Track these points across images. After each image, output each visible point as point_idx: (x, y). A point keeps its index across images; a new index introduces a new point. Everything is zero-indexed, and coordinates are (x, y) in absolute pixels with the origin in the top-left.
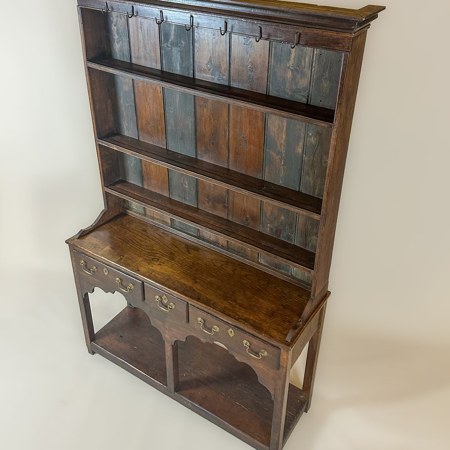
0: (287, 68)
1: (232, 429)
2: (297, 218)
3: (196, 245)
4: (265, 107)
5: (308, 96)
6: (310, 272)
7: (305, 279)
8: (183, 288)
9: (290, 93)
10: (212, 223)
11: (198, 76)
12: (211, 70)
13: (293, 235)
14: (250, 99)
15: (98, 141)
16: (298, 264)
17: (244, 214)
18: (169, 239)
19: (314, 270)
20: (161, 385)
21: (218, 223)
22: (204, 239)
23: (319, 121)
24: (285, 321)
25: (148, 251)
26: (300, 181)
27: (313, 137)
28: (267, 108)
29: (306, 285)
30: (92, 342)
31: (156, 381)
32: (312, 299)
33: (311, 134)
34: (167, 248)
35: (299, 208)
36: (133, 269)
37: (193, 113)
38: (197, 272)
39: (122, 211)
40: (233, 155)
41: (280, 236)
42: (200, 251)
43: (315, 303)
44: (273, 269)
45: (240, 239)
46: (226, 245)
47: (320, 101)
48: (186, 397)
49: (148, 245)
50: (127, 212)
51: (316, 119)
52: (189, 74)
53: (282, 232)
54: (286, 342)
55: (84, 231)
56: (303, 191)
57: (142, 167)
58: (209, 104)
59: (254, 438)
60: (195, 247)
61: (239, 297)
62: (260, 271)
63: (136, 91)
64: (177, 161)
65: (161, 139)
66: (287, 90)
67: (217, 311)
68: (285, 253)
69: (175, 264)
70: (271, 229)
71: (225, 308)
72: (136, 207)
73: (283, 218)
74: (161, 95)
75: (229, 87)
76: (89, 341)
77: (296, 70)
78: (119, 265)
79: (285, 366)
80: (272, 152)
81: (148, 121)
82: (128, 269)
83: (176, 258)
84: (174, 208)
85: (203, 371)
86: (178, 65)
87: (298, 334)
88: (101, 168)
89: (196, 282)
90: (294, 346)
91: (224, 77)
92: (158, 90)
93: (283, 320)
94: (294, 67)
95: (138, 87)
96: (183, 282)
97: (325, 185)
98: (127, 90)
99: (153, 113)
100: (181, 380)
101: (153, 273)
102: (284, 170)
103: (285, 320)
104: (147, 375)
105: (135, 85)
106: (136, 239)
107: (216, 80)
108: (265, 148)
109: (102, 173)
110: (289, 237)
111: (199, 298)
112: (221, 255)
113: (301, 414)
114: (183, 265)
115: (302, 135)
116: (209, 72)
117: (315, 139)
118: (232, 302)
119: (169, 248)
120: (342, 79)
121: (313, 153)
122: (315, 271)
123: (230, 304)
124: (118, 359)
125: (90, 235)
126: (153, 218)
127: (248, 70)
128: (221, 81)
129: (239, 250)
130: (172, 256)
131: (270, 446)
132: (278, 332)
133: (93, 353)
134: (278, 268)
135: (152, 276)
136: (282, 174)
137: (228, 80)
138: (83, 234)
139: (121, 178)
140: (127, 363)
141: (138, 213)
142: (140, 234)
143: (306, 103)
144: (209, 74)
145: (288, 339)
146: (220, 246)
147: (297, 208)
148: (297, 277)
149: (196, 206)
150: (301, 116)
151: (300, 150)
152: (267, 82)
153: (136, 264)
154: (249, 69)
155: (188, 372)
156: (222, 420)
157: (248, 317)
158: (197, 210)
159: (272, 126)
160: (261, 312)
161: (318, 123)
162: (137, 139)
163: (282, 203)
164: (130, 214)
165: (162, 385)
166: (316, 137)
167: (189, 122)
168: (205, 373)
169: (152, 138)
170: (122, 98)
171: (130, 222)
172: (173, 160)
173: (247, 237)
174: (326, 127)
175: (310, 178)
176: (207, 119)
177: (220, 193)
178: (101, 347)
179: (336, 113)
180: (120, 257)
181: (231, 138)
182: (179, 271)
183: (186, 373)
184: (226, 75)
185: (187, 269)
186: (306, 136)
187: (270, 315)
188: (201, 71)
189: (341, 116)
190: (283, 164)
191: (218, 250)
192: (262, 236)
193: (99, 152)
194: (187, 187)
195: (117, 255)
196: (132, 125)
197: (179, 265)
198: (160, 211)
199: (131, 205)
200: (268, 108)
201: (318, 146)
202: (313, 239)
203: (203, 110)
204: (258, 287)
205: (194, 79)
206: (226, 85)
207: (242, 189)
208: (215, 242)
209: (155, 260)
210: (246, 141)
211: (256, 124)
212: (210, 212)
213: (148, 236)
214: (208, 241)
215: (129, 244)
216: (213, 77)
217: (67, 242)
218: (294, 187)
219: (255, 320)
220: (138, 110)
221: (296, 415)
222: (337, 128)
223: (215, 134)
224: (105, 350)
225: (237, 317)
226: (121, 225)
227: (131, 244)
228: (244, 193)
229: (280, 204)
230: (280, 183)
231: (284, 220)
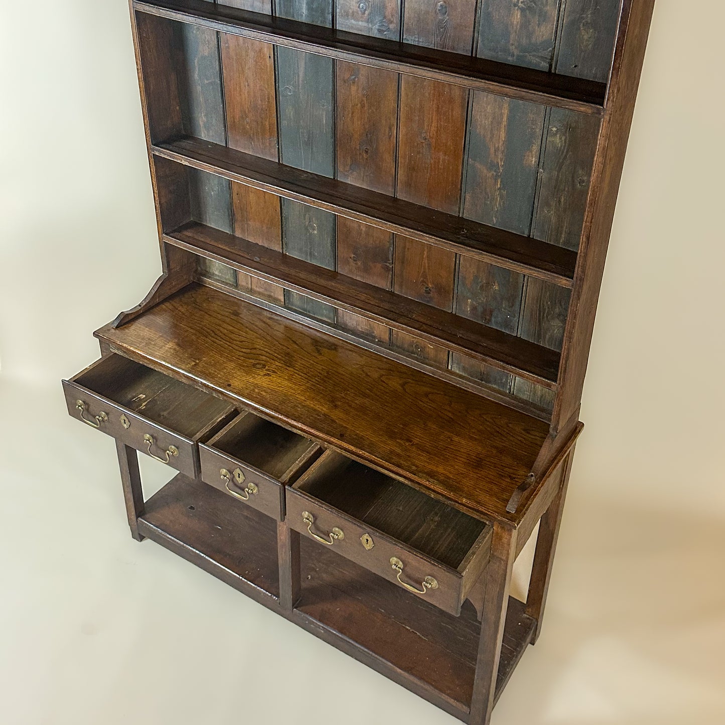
0: (512, 5)
1: (400, 675)
2: (524, 288)
3: (332, 340)
4: (471, 78)
5: (551, 57)
6: (549, 386)
7: (537, 400)
8: (312, 416)
9: (516, 52)
10: (363, 298)
11: (342, 24)
12: (367, 12)
13: (516, 319)
14: (442, 65)
15: (153, 150)
16: (527, 371)
17: (423, 281)
18: (281, 328)
19: (558, 382)
20: (268, 595)
21: (374, 298)
22: (345, 329)
23: (575, 101)
24: (502, 476)
25: (244, 350)
26: (532, 218)
27: (558, 136)
28: (475, 81)
29: (538, 412)
30: (140, 519)
31: (259, 588)
32: (551, 435)
33: (554, 129)
34: (279, 345)
35: (532, 268)
36: (220, 382)
37: (330, 94)
38: (337, 389)
39: (194, 278)
40: (404, 171)
41: (490, 320)
42: (340, 350)
43: (557, 443)
44: (475, 382)
45: (417, 326)
46: (387, 338)
47: (575, 66)
48: (315, 618)
49: (243, 339)
50: (202, 281)
51: (570, 99)
52: (324, 22)
53: (495, 314)
54: (507, 514)
55: (128, 315)
56: (536, 235)
57: (231, 198)
58: (361, 77)
59: (441, 691)
60: (330, 343)
61: (416, 433)
62: (451, 386)
63: (223, 56)
64: (300, 184)
65: (269, 144)
66: (511, 47)
67: (377, 457)
68: (501, 353)
69: (296, 373)
70: (474, 309)
71: (392, 452)
72: (220, 272)
73: (496, 287)
74: (270, 62)
75: (401, 44)
76: (133, 517)
77: (530, 8)
78: (194, 375)
79: (504, 558)
80: (478, 165)
81: (245, 112)
82: (211, 383)
83: (297, 363)
84: (293, 272)
85: (344, 570)
86: (304, 6)
87: (528, 499)
88: (157, 199)
89: (336, 406)
90: (523, 520)
91: (392, 26)
92: (265, 52)
93: (500, 475)
94: (526, 3)
95: (228, 47)
96: (312, 405)
97: (584, 223)
98: (206, 54)
99: (255, 96)
100: (304, 585)
101: (256, 390)
102: (501, 198)
103: (502, 474)
104: (241, 578)
105: (222, 45)
106: (221, 329)
107: (376, 31)
108: (466, 157)
109: (158, 208)
110: (507, 324)
111: (342, 435)
112: (380, 358)
113: (524, 647)
114: (309, 376)
115: (538, 131)
116: (362, 17)
117: (563, 138)
118: (404, 443)
119: (284, 346)
120: (624, 22)
121: (557, 164)
122: (560, 384)
123: (400, 445)
124: (187, 548)
125: (137, 322)
126: (251, 291)
127: (437, 11)
128: (385, 33)
129: (411, 349)
130: (288, 360)
131: (472, 706)
132: (491, 495)
133: (141, 538)
134: (485, 381)
135: (254, 396)
136: (497, 206)
137: (399, 32)
138: (125, 321)
139: (192, 219)
140: (205, 556)
141: (223, 282)
142: (228, 320)
143: (547, 70)
144: (362, 21)
145: (511, 508)
146: (377, 340)
147: (529, 267)
148: (521, 396)
149: (332, 269)
150: (541, 93)
151: (534, 160)
152: (474, 31)
153: (224, 373)
154: (439, 10)
155: (316, 571)
156: (381, 658)
157: (434, 468)
158: (333, 275)
159: (481, 115)
160: (457, 459)
161: (575, 106)
162: (224, 145)
163: (499, 258)
164: (209, 284)
165: (270, 595)
166: (564, 134)
167: (323, 113)
168: (347, 573)
169: (253, 143)
170: (197, 69)
171: (208, 298)
172: (292, 184)
173: (428, 322)
174: (590, 112)
175: (552, 213)
176: (357, 105)
177: (377, 242)
178: (155, 528)
179: (610, 87)
180: (194, 361)
181: (402, 140)
182: (304, 387)
183: (313, 573)
184: (395, 21)
185: (317, 382)
186: (545, 132)
187: (475, 464)
188: (347, 15)
189: (618, 91)
190: (499, 186)
191: (374, 348)
192: (457, 320)
193: (154, 170)
194: (316, 232)
195: (189, 358)
196: (214, 120)
197: (303, 375)
198: (266, 277)
199: (210, 269)
200: (478, 80)
201: (567, 152)
202: (554, 326)
203: (350, 88)
204: (450, 415)
205: (334, 30)
206: (394, 40)
207: (424, 233)
208: (367, 335)
209: (258, 366)
210: (429, 145)
211: (450, 113)
212: (358, 278)
213: (242, 324)
214: (354, 332)
215: (210, 337)
216: (370, 26)
217: (96, 334)
218: (520, 228)
219: (448, 474)
220: (226, 90)
221: (515, 650)
222: (611, 114)
223: (371, 133)
224: (163, 533)
225: (414, 468)
226: (194, 305)
227: (212, 339)
228: (426, 241)
229: (496, 260)
230: (494, 221)
231: (499, 291)
